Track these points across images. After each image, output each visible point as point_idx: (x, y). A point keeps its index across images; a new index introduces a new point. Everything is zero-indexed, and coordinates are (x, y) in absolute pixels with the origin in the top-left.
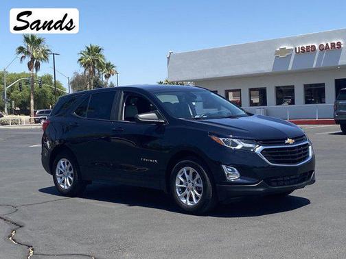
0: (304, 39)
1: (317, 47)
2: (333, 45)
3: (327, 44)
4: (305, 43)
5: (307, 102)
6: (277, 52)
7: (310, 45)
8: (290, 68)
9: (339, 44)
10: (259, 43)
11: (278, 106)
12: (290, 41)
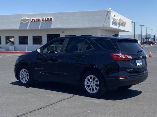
0: (34, 15)
1: (41, 20)
2: (48, 19)
3: (46, 19)
4: (36, 17)
5: (34, 43)
6: (22, 20)
7: (38, 18)
8: (28, 28)
9: (51, 19)
10: (12, 15)
11: (20, 45)
12: (28, 16)
